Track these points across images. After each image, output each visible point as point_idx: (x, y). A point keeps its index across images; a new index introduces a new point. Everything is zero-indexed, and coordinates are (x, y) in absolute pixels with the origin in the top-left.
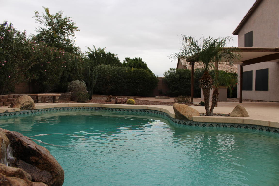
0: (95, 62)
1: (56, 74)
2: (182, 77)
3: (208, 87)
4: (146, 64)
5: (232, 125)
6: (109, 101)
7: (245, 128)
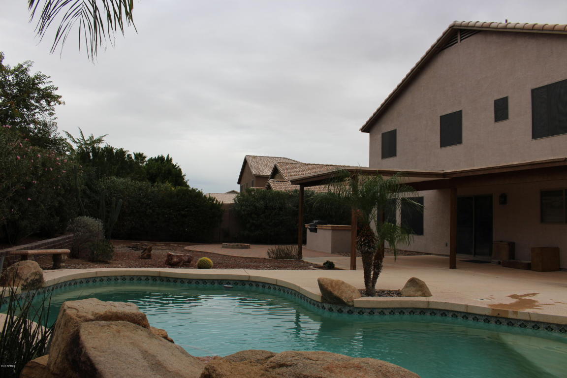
2: (269, 205)
5: (412, 311)
7: (431, 314)
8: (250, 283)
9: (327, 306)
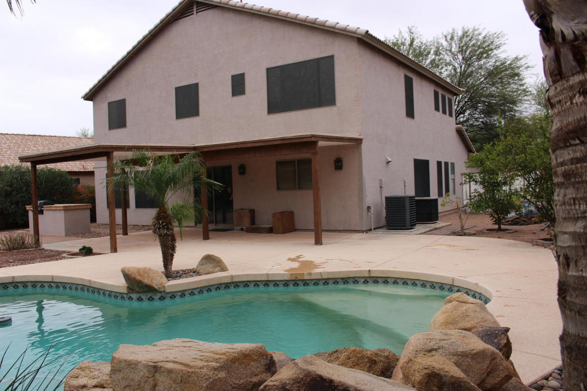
5: (218, 287)
7: (234, 287)
8: (14, 284)
9: (134, 296)
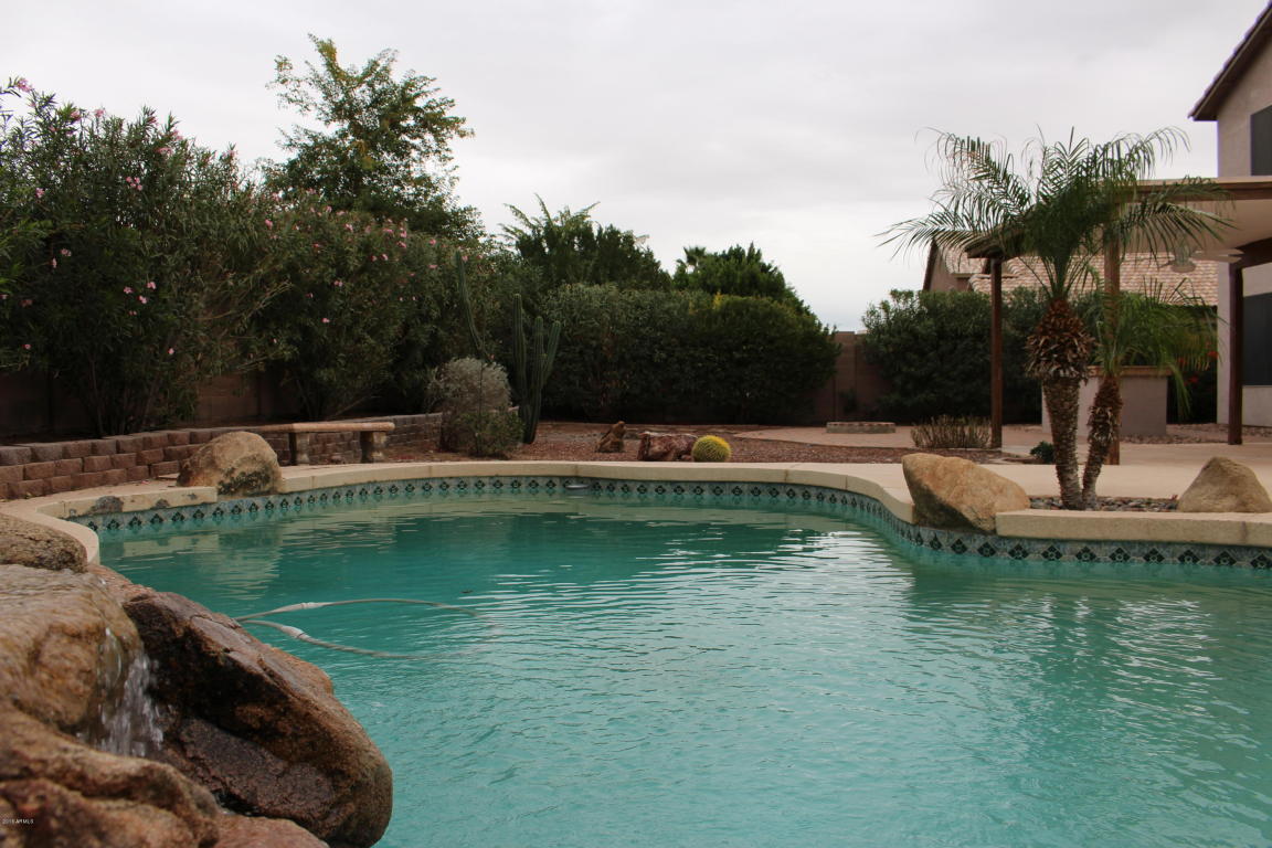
0: (547, 275)
1: (372, 333)
2: (948, 329)
3: (1067, 373)
4: (780, 275)
5: (1188, 553)
6: (614, 449)
7: (1254, 564)
8: (788, 488)
9: (927, 533)
